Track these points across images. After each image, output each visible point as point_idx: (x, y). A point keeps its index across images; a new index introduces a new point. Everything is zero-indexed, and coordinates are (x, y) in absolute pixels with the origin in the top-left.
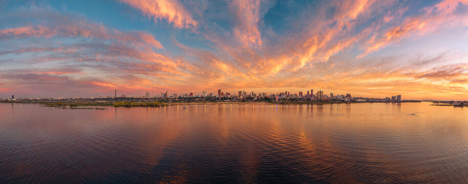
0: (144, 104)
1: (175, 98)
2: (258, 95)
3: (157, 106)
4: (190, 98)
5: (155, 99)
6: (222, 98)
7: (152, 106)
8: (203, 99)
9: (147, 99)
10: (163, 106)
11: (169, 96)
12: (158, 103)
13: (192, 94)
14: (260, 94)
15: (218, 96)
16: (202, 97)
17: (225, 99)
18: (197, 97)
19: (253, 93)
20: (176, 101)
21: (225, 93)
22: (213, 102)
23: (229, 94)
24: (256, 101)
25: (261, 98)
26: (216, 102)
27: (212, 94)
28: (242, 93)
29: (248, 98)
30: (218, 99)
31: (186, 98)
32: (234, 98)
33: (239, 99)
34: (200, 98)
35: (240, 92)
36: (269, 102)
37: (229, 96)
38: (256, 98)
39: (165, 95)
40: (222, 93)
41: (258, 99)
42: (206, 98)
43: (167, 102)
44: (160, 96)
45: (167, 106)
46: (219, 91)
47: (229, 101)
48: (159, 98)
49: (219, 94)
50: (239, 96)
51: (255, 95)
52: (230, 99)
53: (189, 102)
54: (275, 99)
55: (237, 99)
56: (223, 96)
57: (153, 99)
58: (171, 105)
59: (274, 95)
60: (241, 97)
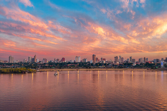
0: (5, 70)
1: (45, 64)
2: (137, 60)
3: (23, 72)
4: (61, 64)
5: (20, 64)
6: (96, 64)
7: (16, 72)
8: (76, 65)
9: (10, 64)
10: (30, 72)
11: (38, 61)
12: (23, 69)
13: (63, 59)
14: (140, 59)
15: (92, 62)
16: (75, 63)
17: (100, 65)
18: (69, 63)
19: (131, 58)
20: (46, 67)
21: (100, 59)
22: (87, 68)
23: (104, 59)
24: (135, 67)
25: (142, 64)
26: (90, 68)
27: (85, 60)
28: (119, 58)
29: (125, 64)
30: (92, 64)
31: (57, 63)
32: (109, 64)
33: (116, 65)
34: (72, 63)
35: (116, 58)
36: (152, 68)
37: (104, 62)
38: (135, 64)
39: (33, 59)
40: (97, 58)
41: (137, 65)
42: (80, 63)
43: (35, 68)
44: (26, 60)
45: (35, 72)
46: (94, 56)
47: (104, 68)
48: (25, 63)
49: (93, 59)
50: (115, 62)
51: (134, 60)
52: (105, 64)
53: (60, 68)
54: (159, 64)
55: (114, 65)
56: (97, 62)
57: (18, 64)
58: (41, 72)
59: (158, 60)
60: (118, 63)
